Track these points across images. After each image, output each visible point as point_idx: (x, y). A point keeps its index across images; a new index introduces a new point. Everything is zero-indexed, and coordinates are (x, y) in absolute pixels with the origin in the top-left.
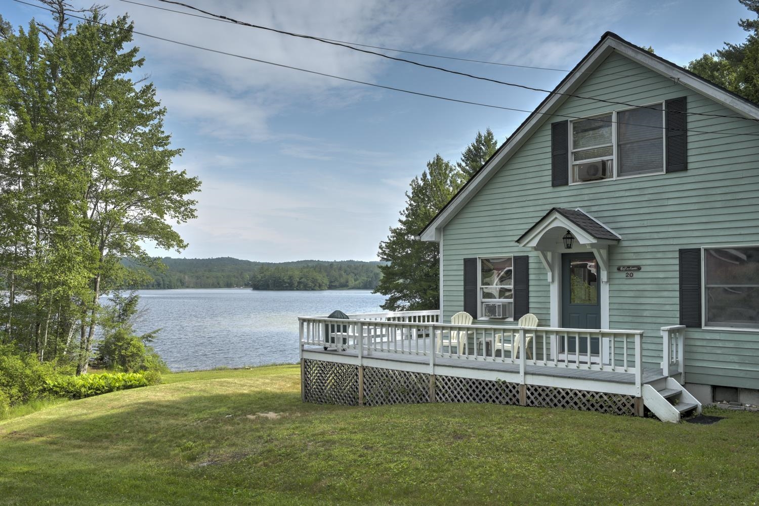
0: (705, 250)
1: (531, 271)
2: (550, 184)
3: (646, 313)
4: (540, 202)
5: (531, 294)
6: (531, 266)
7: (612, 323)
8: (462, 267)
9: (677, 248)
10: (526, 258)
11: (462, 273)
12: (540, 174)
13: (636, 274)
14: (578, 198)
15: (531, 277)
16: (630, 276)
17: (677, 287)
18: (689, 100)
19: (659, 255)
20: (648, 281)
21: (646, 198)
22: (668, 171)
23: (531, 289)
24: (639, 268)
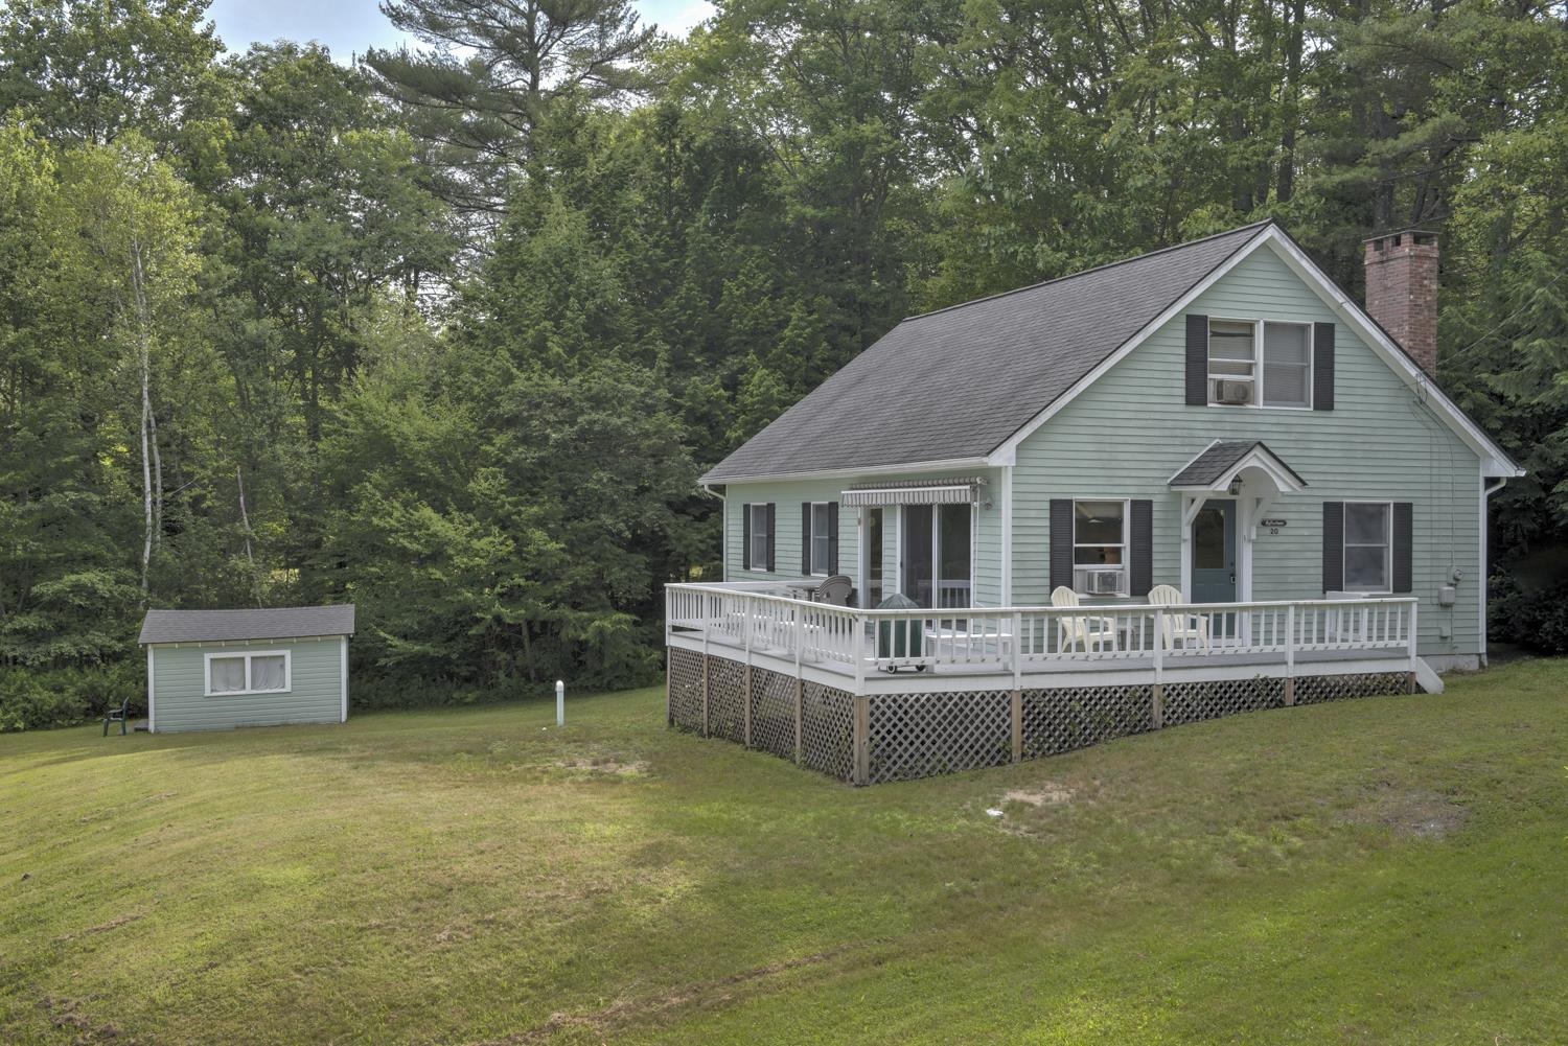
0: (1347, 504)
1: (1155, 523)
2: (1183, 400)
3: (1291, 579)
4: (1169, 424)
5: (1155, 557)
6: (1155, 515)
7: (1256, 594)
8: (1047, 514)
9: (1322, 501)
10: (1149, 503)
11: (1047, 523)
12: (1170, 383)
13: (1282, 531)
14: (1219, 426)
15: (1155, 532)
16: (1274, 532)
17: (1321, 547)
18: (1337, 328)
19: (1304, 508)
20: (1292, 539)
21: (1293, 437)
22: (1316, 408)
23: (1155, 548)
24: (1285, 523)
